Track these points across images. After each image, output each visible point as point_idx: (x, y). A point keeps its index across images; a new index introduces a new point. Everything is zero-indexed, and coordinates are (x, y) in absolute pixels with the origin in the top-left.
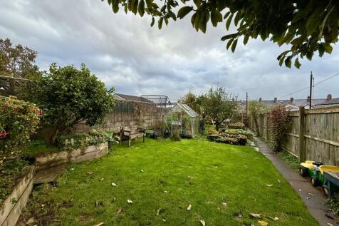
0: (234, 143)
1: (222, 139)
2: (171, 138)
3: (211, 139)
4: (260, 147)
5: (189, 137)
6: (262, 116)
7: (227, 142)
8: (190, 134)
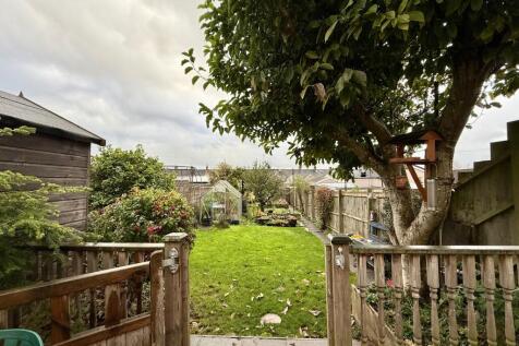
0: (286, 226)
1: (273, 221)
2: (217, 225)
3: (262, 222)
4: (309, 226)
5: (236, 223)
6: (306, 193)
7: (278, 225)
8: (236, 219)
